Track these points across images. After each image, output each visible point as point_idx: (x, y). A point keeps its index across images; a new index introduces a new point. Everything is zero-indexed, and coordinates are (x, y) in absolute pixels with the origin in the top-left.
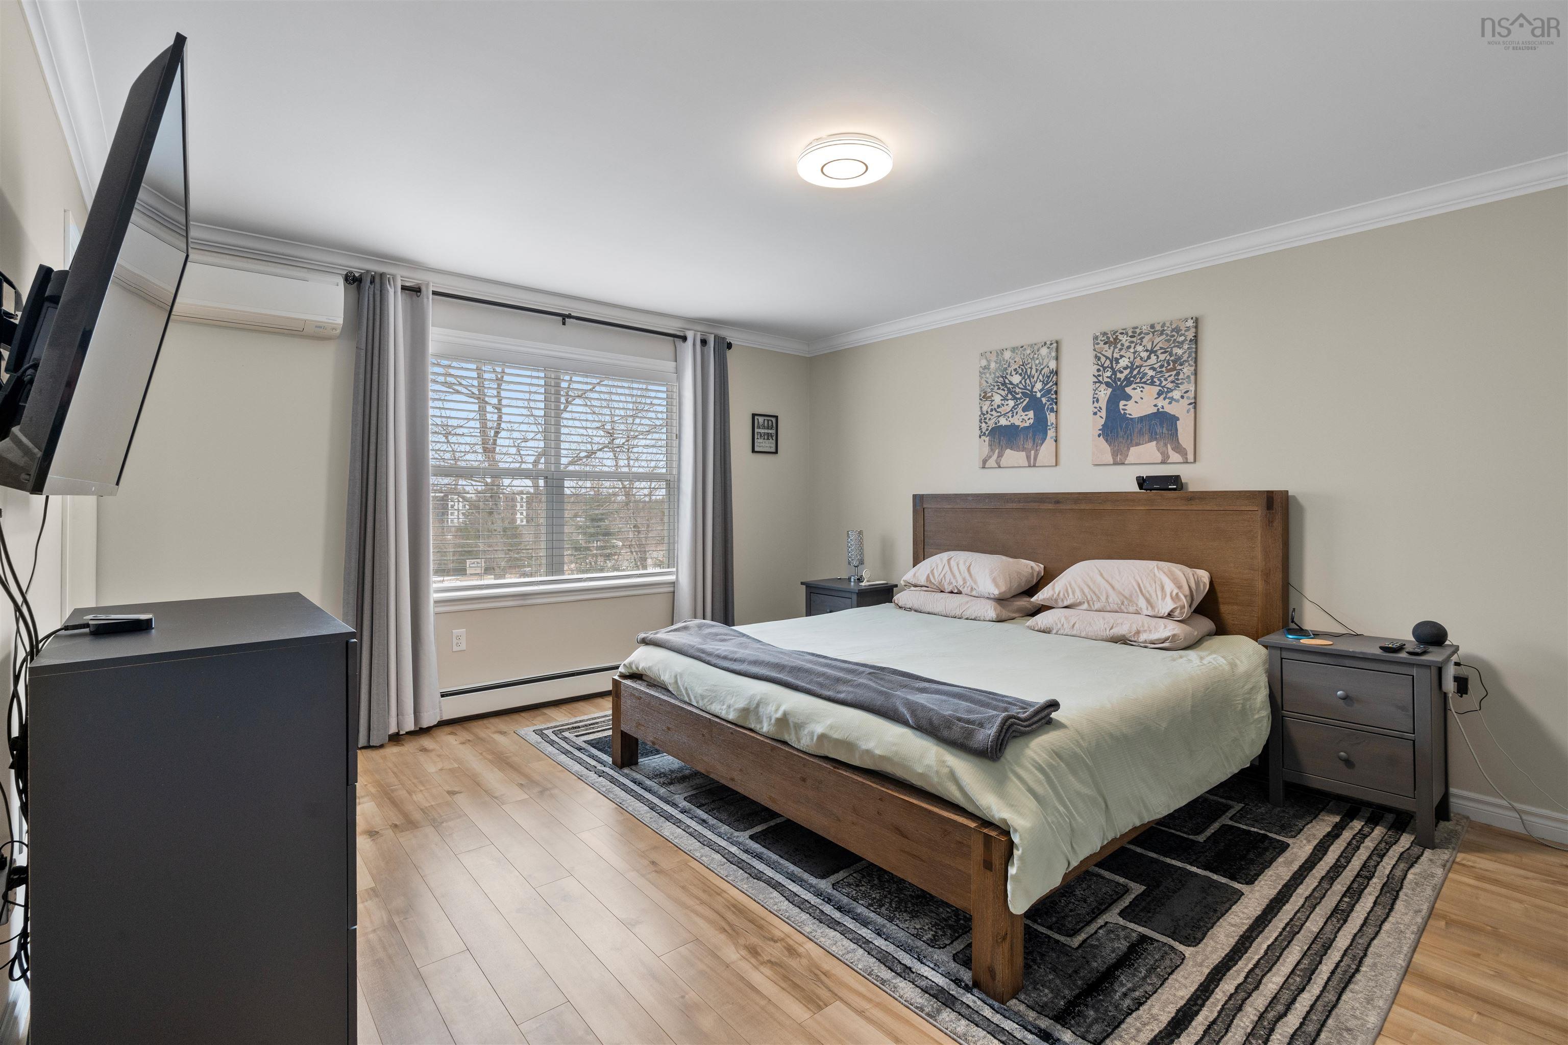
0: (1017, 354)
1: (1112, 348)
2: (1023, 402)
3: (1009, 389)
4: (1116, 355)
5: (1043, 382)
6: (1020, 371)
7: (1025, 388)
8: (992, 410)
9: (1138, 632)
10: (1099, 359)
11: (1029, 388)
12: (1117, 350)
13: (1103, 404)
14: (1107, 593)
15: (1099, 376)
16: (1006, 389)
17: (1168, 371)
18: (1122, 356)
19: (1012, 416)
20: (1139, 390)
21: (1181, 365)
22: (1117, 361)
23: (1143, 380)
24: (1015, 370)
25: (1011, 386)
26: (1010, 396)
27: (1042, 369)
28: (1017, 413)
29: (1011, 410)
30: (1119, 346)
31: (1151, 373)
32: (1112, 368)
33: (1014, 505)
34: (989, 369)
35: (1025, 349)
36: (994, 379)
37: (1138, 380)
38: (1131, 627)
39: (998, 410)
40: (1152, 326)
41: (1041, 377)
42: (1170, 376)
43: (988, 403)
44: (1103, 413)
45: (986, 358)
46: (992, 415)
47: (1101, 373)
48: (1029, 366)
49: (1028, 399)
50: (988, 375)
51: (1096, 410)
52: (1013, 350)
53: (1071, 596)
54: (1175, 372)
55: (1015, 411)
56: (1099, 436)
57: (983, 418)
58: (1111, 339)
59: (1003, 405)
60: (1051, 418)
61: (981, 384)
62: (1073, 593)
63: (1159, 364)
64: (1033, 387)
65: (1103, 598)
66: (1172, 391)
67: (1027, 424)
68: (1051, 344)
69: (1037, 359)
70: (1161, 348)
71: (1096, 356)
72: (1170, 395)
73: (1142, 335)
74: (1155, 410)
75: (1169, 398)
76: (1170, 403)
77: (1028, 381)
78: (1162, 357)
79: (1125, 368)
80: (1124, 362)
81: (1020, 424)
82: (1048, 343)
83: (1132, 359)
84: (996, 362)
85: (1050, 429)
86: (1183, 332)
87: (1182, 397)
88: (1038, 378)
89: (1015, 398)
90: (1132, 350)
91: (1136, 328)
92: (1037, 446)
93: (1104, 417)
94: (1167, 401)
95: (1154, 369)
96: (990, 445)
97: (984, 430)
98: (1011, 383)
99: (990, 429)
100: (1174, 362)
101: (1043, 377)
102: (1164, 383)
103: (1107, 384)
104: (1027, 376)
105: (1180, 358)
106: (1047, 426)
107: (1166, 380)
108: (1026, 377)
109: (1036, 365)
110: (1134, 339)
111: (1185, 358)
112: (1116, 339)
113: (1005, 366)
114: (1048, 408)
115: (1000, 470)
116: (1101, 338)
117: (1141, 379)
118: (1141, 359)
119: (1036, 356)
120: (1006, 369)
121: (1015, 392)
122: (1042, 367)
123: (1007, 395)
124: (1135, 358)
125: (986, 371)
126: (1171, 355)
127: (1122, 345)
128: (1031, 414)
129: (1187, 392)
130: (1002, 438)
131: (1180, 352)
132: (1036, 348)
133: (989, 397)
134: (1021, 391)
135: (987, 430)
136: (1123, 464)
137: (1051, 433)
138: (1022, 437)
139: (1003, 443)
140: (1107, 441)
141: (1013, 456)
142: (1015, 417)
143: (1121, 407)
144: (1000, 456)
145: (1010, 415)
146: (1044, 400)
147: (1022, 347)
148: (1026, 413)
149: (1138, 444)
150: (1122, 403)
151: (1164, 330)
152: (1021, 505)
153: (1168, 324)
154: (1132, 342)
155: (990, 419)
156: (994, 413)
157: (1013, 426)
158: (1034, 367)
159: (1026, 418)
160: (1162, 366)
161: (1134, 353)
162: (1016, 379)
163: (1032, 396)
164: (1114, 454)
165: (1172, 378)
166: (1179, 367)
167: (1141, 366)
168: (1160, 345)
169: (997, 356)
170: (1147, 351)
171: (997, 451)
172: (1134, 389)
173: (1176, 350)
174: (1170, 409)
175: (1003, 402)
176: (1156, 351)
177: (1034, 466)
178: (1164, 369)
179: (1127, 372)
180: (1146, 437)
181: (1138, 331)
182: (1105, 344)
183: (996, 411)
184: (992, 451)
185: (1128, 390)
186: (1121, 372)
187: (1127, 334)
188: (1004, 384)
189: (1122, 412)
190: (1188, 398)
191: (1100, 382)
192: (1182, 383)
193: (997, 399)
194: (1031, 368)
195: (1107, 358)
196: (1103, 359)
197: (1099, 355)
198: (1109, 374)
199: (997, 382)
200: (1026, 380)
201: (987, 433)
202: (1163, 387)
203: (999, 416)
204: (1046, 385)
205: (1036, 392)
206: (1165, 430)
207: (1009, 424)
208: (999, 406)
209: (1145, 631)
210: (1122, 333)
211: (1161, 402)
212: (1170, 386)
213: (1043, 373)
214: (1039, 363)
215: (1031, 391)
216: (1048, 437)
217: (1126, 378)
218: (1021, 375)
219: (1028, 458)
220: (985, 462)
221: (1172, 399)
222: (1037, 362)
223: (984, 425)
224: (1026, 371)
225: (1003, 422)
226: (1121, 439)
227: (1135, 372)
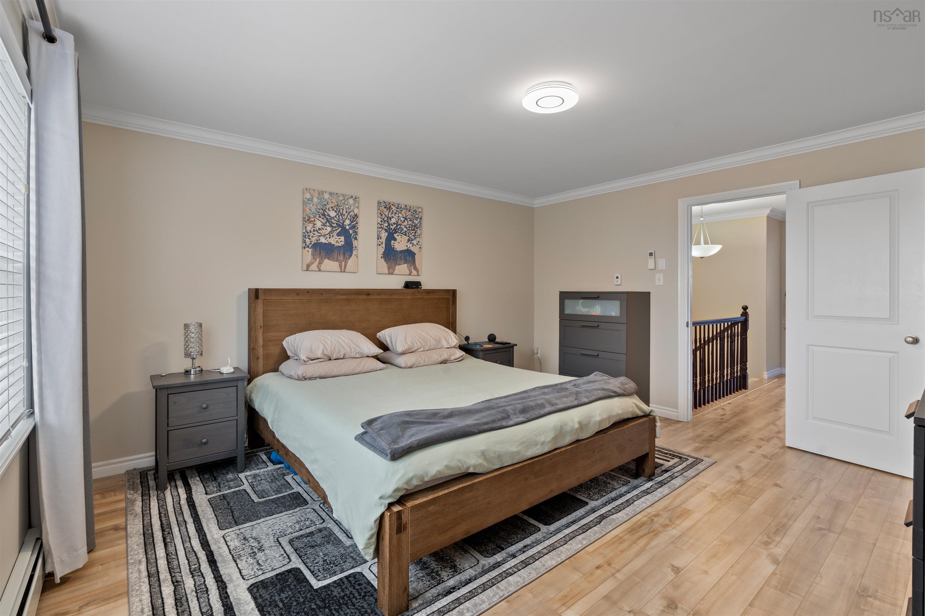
0: (333, 197)
1: (388, 211)
2: (337, 230)
3: (327, 219)
4: (390, 216)
5: (350, 220)
6: (335, 209)
7: (339, 221)
8: (314, 231)
10: (382, 215)
11: (342, 222)
12: (390, 213)
13: (383, 240)
14: (430, 341)
15: (382, 224)
16: (325, 218)
17: (412, 230)
18: (393, 217)
19: (330, 238)
20: (400, 237)
21: (417, 229)
22: (390, 218)
23: (402, 232)
24: (332, 207)
25: (329, 217)
26: (328, 224)
27: (350, 212)
28: (333, 236)
29: (329, 233)
30: (391, 211)
31: (405, 229)
32: (388, 222)
33: (342, 297)
34: (312, 201)
35: (339, 196)
36: (316, 210)
37: (400, 232)
39: (319, 231)
40: (406, 206)
41: (349, 217)
42: (413, 233)
43: (311, 225)
44: (384, 246)
45: (310, 193)
46: (314, 234)
47: (382, 223)
48: (342, 207)
49: (340, 229)
50: (311, 205)
51: (380, 243)
52: (331, 194)
54: (414, 232)
55: (332, 235)
56: (382, 258)
57: (306, 235)
58: (388, 206)
59: (323, 229)
60: (355, 243)
61: (304, 210)
62: (416, 343)
63: (408, 226)
64: (344, 222)
65: (429, 344)
66: (413, 240)
67: (340, 245)
68: (356, 198)
69: (347, 205)
70: (409, 218)
71: (380, 213)
72: (412, 242)
73: (402, 209)
74: (406, 248)
75: (412, 243)
76: (412, 246)
77: (340, 217)
78: (410, 222)
79: (394, 224)
80: (393, 221)
81: (335, 244)
82: (354, 197)
83: (397, 220)
84: (318, 199)
85: (354, 250)
86: (417, 213)
87: (417, 244)
88: (347, 217)
89: (331, 226)
90: (397, 215)
91: (399, 204)
92: (346, 260)
93: (384, 247)
94: (411, 244)
95: (406, 228)
96: (313, 255)
97: (308, 244)
98: (329, 215)
99: (312, 243)
100: (415, 226)
101: (351, 217)
102: (410, 236)
103: (385, 230)
104: (339, 213)
105: (416, 225)
106: (353, 248)
107: (411, 234)
108: (340, 214)
109: (346, 209)
110: (398, 210)
111: (418, 226)
112: (390, 207)
113: (325, 203)
114: (353, 237)
115: (320, 273)
116: (382, 204)
117: (401, 231)
118: (401, 221)
119: (346, 203)
120: (325, 205)
121: (331, 222)
122: (350, 210)
123: (326, 223)
124: (398, 220)
125: (310, 202)
126: (413, 222)
127: (393, 211)
128: (342, 238)
129: (419, 242)
130: (322, 251)
131: (417, 222)
132: (346, 197)
133: (312, 221)
134: (336, 222)
135: (310, 244)
136: (393, 274)
137: (354, 252)
138: (336, 252)
139: (323, 254)
140: (385, 261)
141: (328, 264)
142: (331, 238)
143: (392, 244)
144: (320, 263)
145: (328, 236)
146: (351, 231)
147: (337, 194)
148: (340, 237)
149: (399, 265)
150: (393, 242)
151: (410, 210)
152: (345, 297)
153: (412, 207)
154: (397, 211)
155: (312, 237)
156: (316, 233)
157: (330, 244)
158: (344, 209)
159: (339, 241)
160: (409, 227)
161: (398, 217)
162: (333, 214)
163: (343, 227)
164: (389, 268)
165: (413, 234)
166: (416, 230)
167: (401, 225)
168: (409, 216)
169: (319, 194)
170: (403, 217)
171: (318, 260)
172: (398, 236)
173: (415, 221)
174: (413, 249)
175: (323, 227)
176: (407, 219)
177: (344, 272)
178: (410, 229)
179: (395, 226)
180: (403, 261)
181: (400, 206)
182: (385, 208)
183: (317, 232)
184: (315, 259)
185: (395, 235)
186: (392, 225)
187: (395, 206)
188: (324, 215)
189: (393, 247)
190: (419, 245)
191: (382, 228)
192: (417, 237)
193: (319, 224)
194: (343, 209)
195: (386, 216)
196: (384, 216)
197: (382, 213)
198: (386, 225)
199: (319, 212)
200: (339, 216)
201: (310, 246)
202: (410, 237)
203: (320, 236)
204: (352, 222)
205: (346, 225)
206: (410, 259)
207: (327, 242)
208: (320, 229)
210: (393, 205)
211: (409, 245)
212: (413, 237)
213: (350, 214)
214: (348, 208)
215: (343, 224)
216: (353, 255)
217: (394, 229)
218: (336, 212)
219: (340, 266)
220: (308, 266)
221: (413, 244)
222: (347, 206)
223: (307, 240)
224: (339, 211)
225: (323, 240)
226: (392, 261)
227: (398, 227)
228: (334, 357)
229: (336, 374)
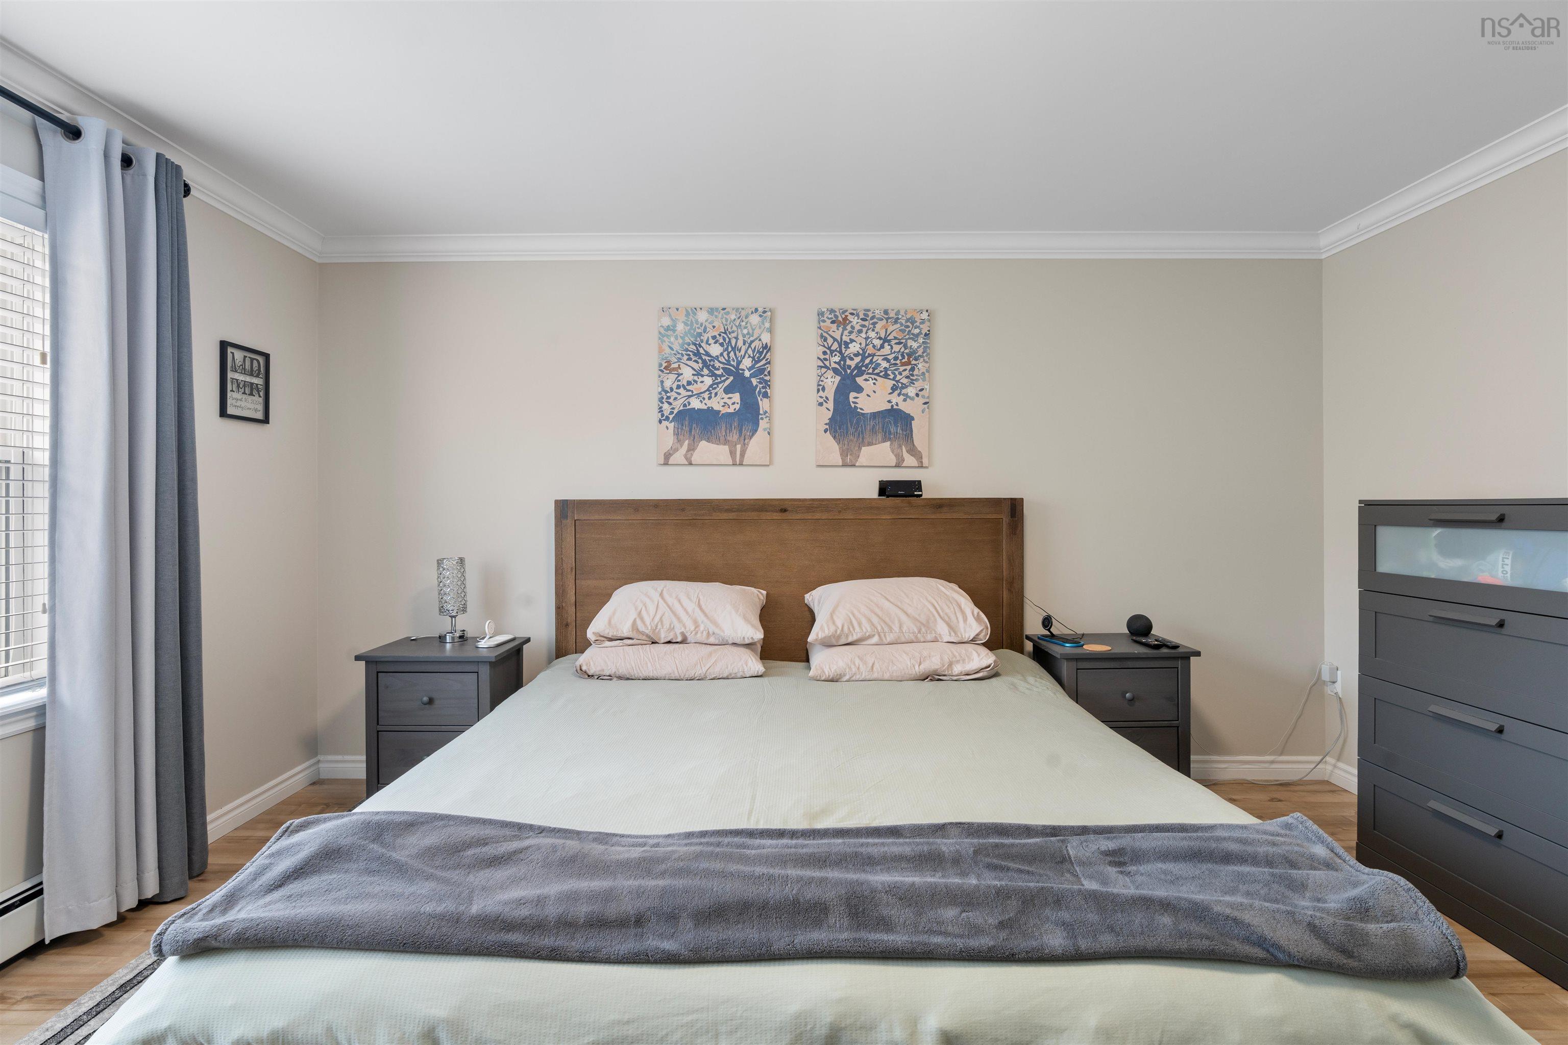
0: (716, 317)
1: (841, 329)
2: (724, 381)
3: (704, 362)
4: (845, 338)
5: (753, 358)
6: (721, 341)
7: (728, 362)
8: (678, 387)
9: (951, 664)
10: (825, 340)
11: (735, 364)
12: (846, 333)
13: (830, 393)
14: (899, 621)
15: (826, 359)
16: (700, 361)
17: (903, 364)
18: (852, 341)
19: (710, 398)
20: (871, 382)
21: (916, 359)
22: (847, 345)
23: (876, 371)
24: (714, 337)
25: (707, 358)
26: (706, 371)
27: (752, 342)
28: (716, 394)
29: (708, 390)
30: (849, 328)
31: (885, 364)
32: (840, 352)
33: (725, 516)
34: (674, 331)
35: (728, 313)
36: (682, 346)
37: (870, 371)
38: (942, 659)
39: (688, 388)
40: (886, 312)
41: (750, 352)
42: (905, 370)
43: (673, 377)
44: (831, 405)
45: (670, 316)
46: (679, 394)
47: (827, 357)
48: (734, 335)
49: (732, 378)
50: (672, 339)
51: (821, 400)
52: (711, 311)
53: (857, 629)
54: (909, 367)
55: (714, 392)
56: (826, 431)
57: (664, 396)
58: (840, 319)
59: (696, 382)
60: (764, 404)
61: (661, 350)
62: (860, 624)
63: (893, 355)
64: (739, 363)
65: (896, 629)
66: (907, 387)
67: (731, 410)
68: (765, 312)
69: (745, 328)
70: (895, 338)
71: (822, 336)
72: (904, 391)
73: (875, 320)
74: (888, 406)
75: (904, 395)
76: (905, 400)
77: (732, 354)
78: (897, 348)
79: (857, 355)
80: (854, 348)
81: (721, 409)
82: (761, 310)
83: (863, 345)
84: (686, 324)
85: (762, 419)
86: (918, 324)
87: (917, 395)
88: (746, 352)
89: (713, 375)
90: (863, 335)
91: (869, 310)
92: (744, 440)
93: (832, 408)
94: (902, 397)
95: (888, 361)
96: (676, 434)
97: (666, 413)
98: (708, 354)
99: (675, 411)
100: (909, 355)
101: (753, 351)
102: (898, 377)
103: (835, 371)
104: (729, 346)
105: (915, 352)
106: (759, 414)
107: (900, 374)
108: (730, 349)
109: (744, 336)
110: (866, 323)
111: (920, 353)
112: (845, 319)
113: (699, 331)
114: (760, 392)
115: (690, 468)
116: (827, 315)
117: (874, 369)
118: (874, 346)
119: (743, 324)
120: (700, 335)
121: (713, 366)
122: (752, 339)
123: (702, 370)
124: (867, 345)
125: (670, 333)
126: (905, 347)
127: (853, 327)
128: (736, 397)
129: (921, 390)
130: (694, 425)
131: (915, 345)
132: (743, 313)
133: (674, 369)
134: (722, 366)
135: (671, 413)
136: (854, 466)
137: (763, 424)
138: (724, 426)
139: (696, 431)
140: (834, 438)
141: (707, 450)
142: (713, 399)
143: (851, 399)
144: (691, 449)
145: (706, 395)
146: (754, 381)
147: (724, 309)
148: (730, 395)
149: (870, 444)
150: (852, 395)
151: (898, 319)
152: (732, 516)
153: (902, 313)
154: (864, 326)
155: (675, 399)
156: (681, 391)
157: (710, 410)
158: (740, 337)
159: (730, 402)
160: (896, 358)
161: (867, 338)
162: (715, 350)
163: (737, 374)
164: (844, 454)
165: (906, 373)
166: (914, 362)
167: (874, 355)
168: (894, 334)
169: (688, 314)
170: (880, 338)
171: (687, 442)
172: (866, 380)
173: (910, 343)
174: (905, 407)
175: (696, 378)
176: (889, 341)
177: (741, 464)
178: (898, 362)
179: (858, 359)
180: (880, 436)
181: (870, 314)
182: (833, 322)
183: (685, 388)
184: (680, 442)
185: (859, 380)
186: (852, 359)
187: (858, 315)
188: (697, 354)
189: (853, 405)
190: (923, 397)
191: (826, 367)
192: (916, 380)
193: (687, 373)
194: (737, 338)
195: (835, 340)
196: (830, 341)
197: (825, 334)
198: (837, 359)
199: (687, 350)
200: (729, 354)
201: (671, 417)
202: (898, 382)
203: (690, 397)
204: (757, 362)
205: (743, 370)
206: (899, 430)
207: (705, 407)
208: (689, 383)
209: (958, 662)
210: (852, 314)
211: (895, 398)
212: (905, 381)
213: (753, 346)
214: (748, 333)
215: (737, 368)
216: (760, 429)
217: (857, 367)
218: (722, 345)
219: (732, 453)
220: (667, 456)
221: (906, 395)
222: (745, 331)
223: (666, 406)
224: (730, 342)
225: (696, 404)
226: (851, 437)
227: (867, 361)
228: (664, 637)
229: (651, 675)
